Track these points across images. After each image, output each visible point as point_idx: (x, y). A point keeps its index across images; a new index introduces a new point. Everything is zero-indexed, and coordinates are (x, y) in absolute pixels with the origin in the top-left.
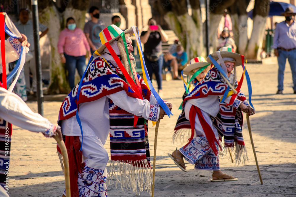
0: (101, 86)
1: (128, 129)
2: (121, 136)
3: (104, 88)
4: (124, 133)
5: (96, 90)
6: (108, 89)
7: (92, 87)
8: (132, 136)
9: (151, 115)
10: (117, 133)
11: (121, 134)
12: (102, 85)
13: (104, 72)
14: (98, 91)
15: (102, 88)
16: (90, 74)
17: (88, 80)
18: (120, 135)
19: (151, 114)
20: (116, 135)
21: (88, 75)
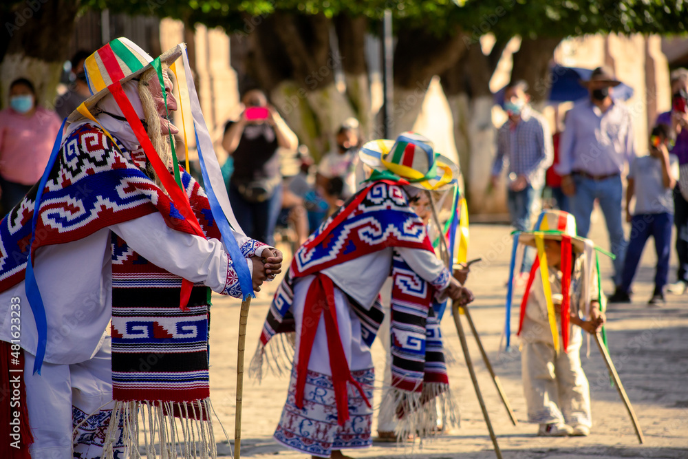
0: (96, 200)
1: (164, 316)
2: (145, 335)
3: (103, 207)
4: (152, 327)
5: (83, 211)
6: (116, 208)
7: (69, 204)
8: (176, 336)
9: (230, 279)
10: (135, 328)
11: (145, 328)
12: (99, 198)
13: (104, 163)
14: (88, 214)
15: (98, 206)
16: (65, 171)
17: (59, 187)
18: (141, 332)
19: (230, 275)
20: (130, 331)
21: (60, 173)
